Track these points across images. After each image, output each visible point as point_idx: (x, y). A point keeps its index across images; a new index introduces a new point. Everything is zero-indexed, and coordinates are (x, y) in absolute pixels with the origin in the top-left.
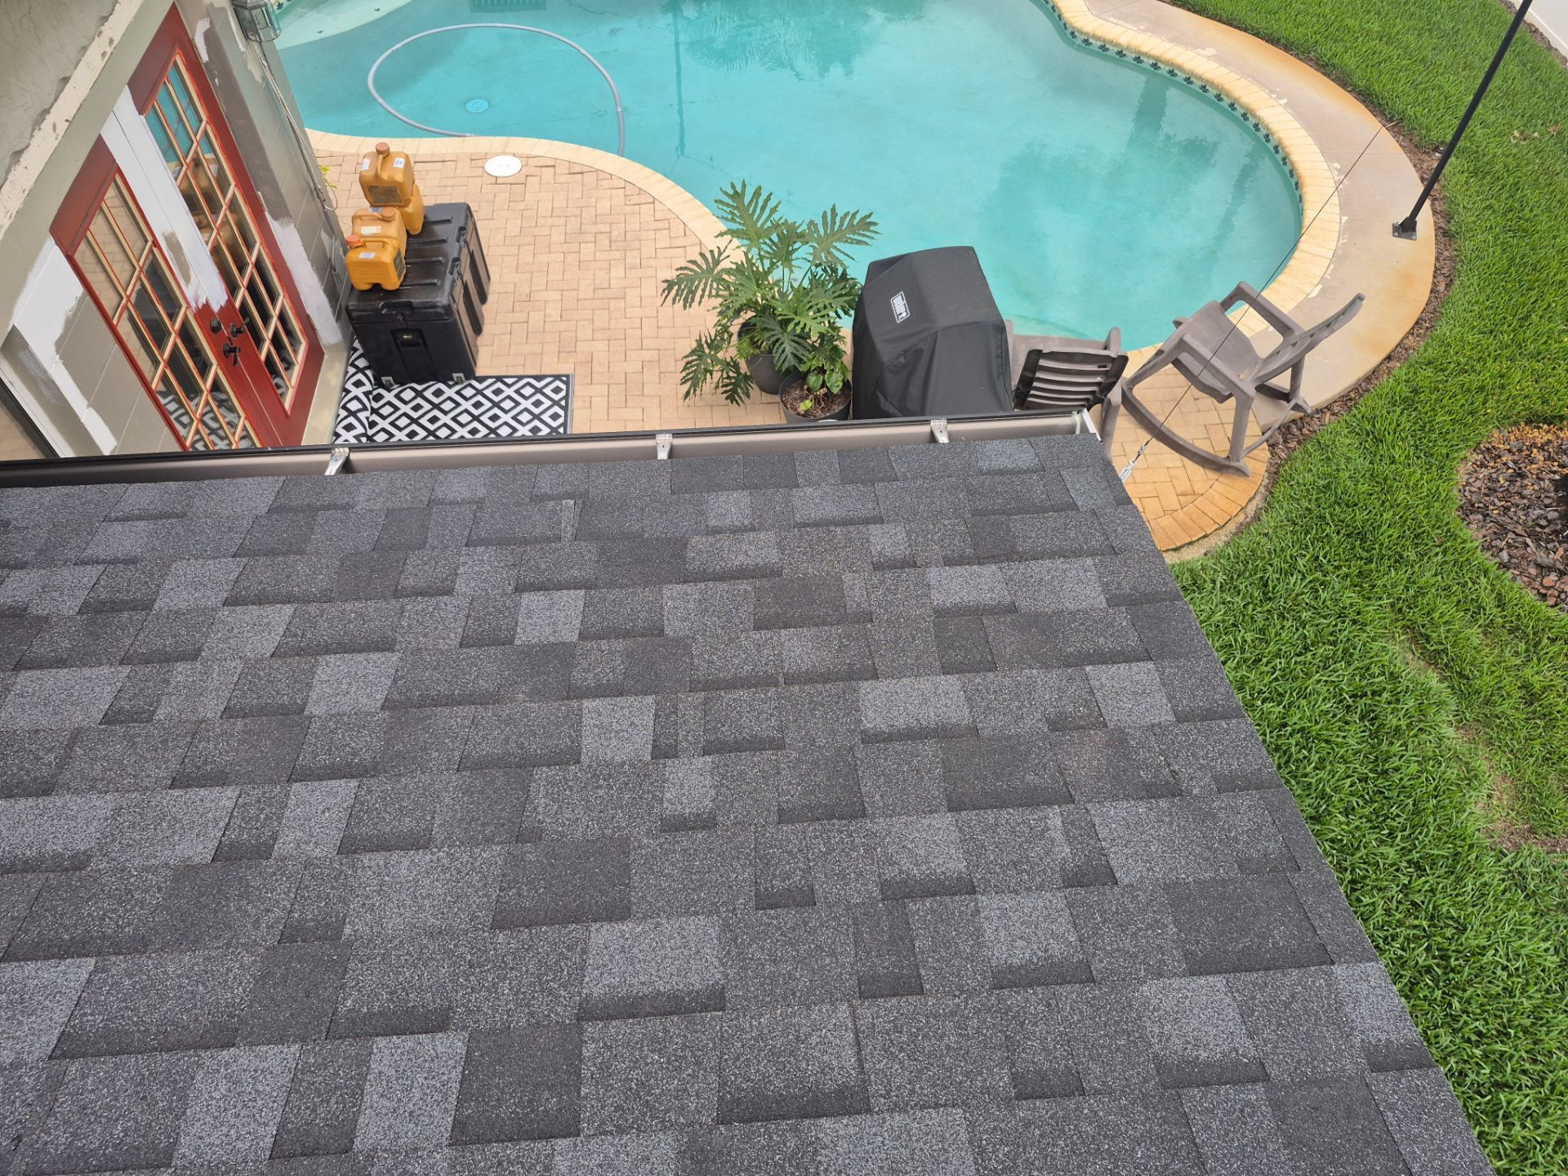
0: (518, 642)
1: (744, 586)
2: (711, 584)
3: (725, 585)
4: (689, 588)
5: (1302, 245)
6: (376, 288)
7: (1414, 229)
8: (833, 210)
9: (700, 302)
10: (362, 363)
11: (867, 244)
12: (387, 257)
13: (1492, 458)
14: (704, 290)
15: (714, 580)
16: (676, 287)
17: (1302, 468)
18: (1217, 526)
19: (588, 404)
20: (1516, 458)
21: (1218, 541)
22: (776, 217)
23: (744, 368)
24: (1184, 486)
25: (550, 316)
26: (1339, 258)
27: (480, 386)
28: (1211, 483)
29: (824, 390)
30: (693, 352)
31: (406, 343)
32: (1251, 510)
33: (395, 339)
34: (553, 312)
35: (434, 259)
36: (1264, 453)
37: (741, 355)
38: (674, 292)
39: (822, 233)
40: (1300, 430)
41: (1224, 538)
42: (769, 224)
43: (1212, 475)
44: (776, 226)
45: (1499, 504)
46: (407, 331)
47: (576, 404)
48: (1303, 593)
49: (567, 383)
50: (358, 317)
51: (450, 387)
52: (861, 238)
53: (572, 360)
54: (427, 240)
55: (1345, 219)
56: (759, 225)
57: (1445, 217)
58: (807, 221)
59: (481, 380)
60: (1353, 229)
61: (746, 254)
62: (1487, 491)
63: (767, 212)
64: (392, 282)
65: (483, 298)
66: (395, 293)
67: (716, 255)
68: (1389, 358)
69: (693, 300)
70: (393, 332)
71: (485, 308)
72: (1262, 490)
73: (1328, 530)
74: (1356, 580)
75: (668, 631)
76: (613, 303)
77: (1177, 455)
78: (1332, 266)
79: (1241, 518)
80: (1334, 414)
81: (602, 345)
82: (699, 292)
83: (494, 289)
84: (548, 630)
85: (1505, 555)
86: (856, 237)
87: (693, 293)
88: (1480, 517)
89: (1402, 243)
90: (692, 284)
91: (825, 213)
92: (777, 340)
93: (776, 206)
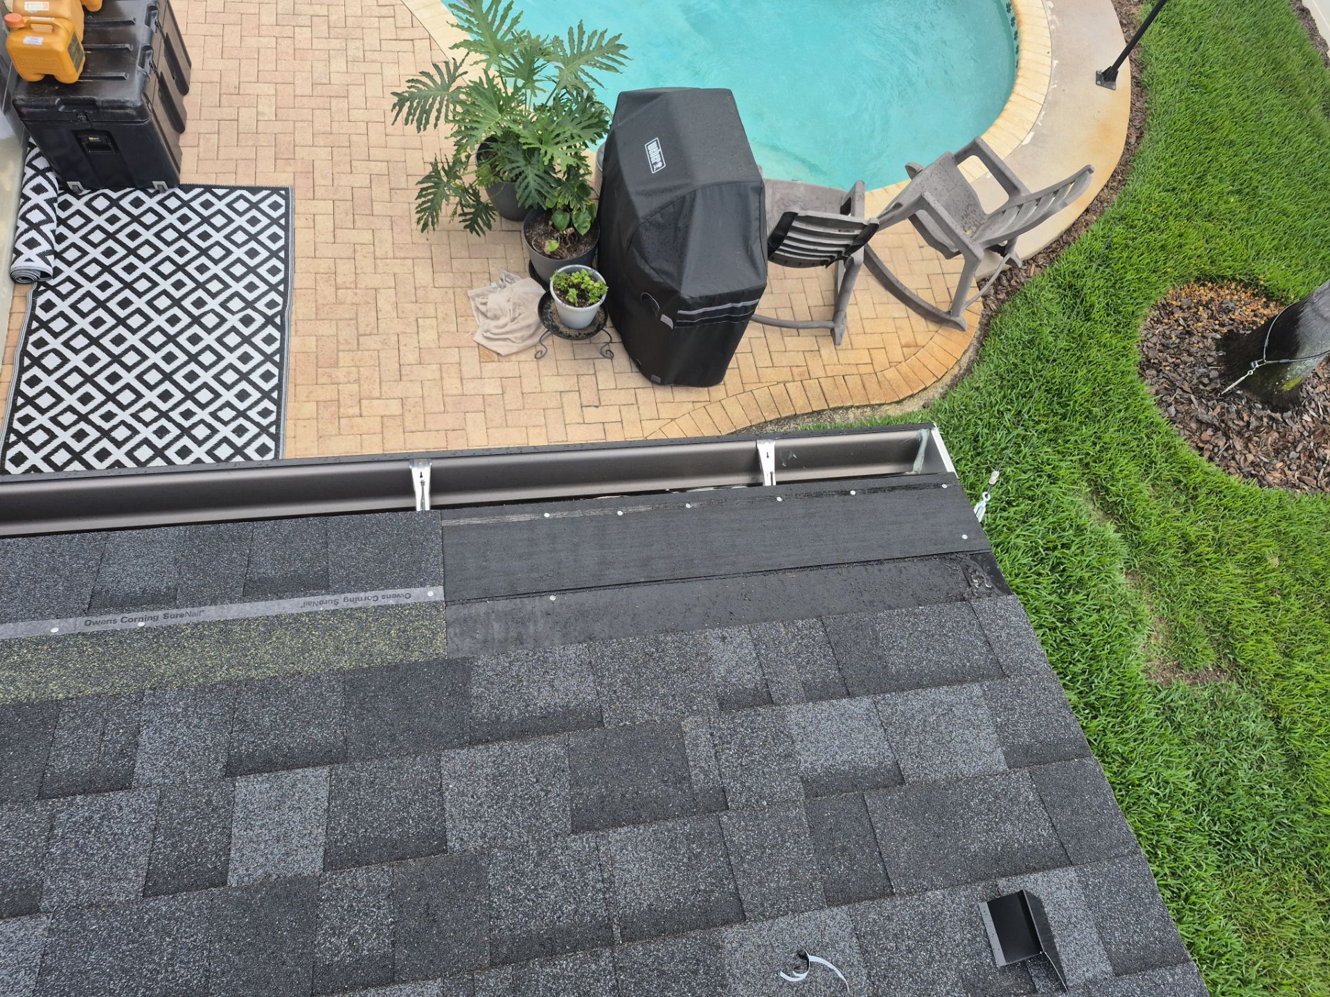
0: (232, 881)
1: (553, 747)
2: (507, 746)
3: (527, 748)
4: (478, 754)
5: (1018, 88)
6: (49, 80)
7: (1114, 79)
8: (580, 27)
9: (436, 125)
10: (41, 163)
11: (616, 70)
12: (60, 44)
13: (1166, 314)
14: (439, 111)
15: (512, 736)
16: (408, 104)
17: (1011, 323)
18: (935, 379)
19: (311, 224)
20: (1186, 315)
21: (935, 394)
22: (518, 29)
23: (484, 197)
24: (907, 338)
25: (264, 114)
26: (1050, 105)
27: (186, 197)
28: (931, 334)
29: (570, 230)
30: (427, 178)
31: (93, 146)
32: (965, 362)
33: (79, 141)
34: (267, 109)
35: (120, 46)
36: (978, 307)
37: (481, 183)
38: (405, 110)
39: (568, 52)
40: (1009, 281)
41: (940, 390)
42: (510, 37)
43: (932, 327)
44: (519, 40)
45: (1170, 360)
46: (93, 132)
47: (298, 222)
48: (1006, 448)
49: (286, 198)
50: (30, 114)
51: (151, 196)
52: (610, 63)
53: (290, 169)
54: (110, 20)
55: (1056, 62)
56: (499, 37)
57: (1139, 66)
58: (551, 37)
59: (187, 188)
60: (1062, 74)
61: (486, 72)
62: (1161, 348)
63: (508, 22)
64: (70, 73)
65: (184, 88)
66: (74, 87)
67: (452, 67)
68: (1087, 211)
69: (427, 122)
70: (76, 133)
71: (186, 99)
72: (975, 342)
73: (1031, 386)
74: (1052, 436)
75: (453, 843)
76: (334, 102)
77: (902, 306)
78: (1043, 113)
79: (956, 371)
80: (1038, 266)
81: (324, 153)
82: (434, 114)
83: (195, 78)
84: (278, 850)
85: (1172, 410)
86: (605, 61)
87: (428, 113)
88: (1154, 372)
89: (1103, 91)
90: (426, 102)
91: (571, 29)
92: (520, 174)
93: (518, 17)
